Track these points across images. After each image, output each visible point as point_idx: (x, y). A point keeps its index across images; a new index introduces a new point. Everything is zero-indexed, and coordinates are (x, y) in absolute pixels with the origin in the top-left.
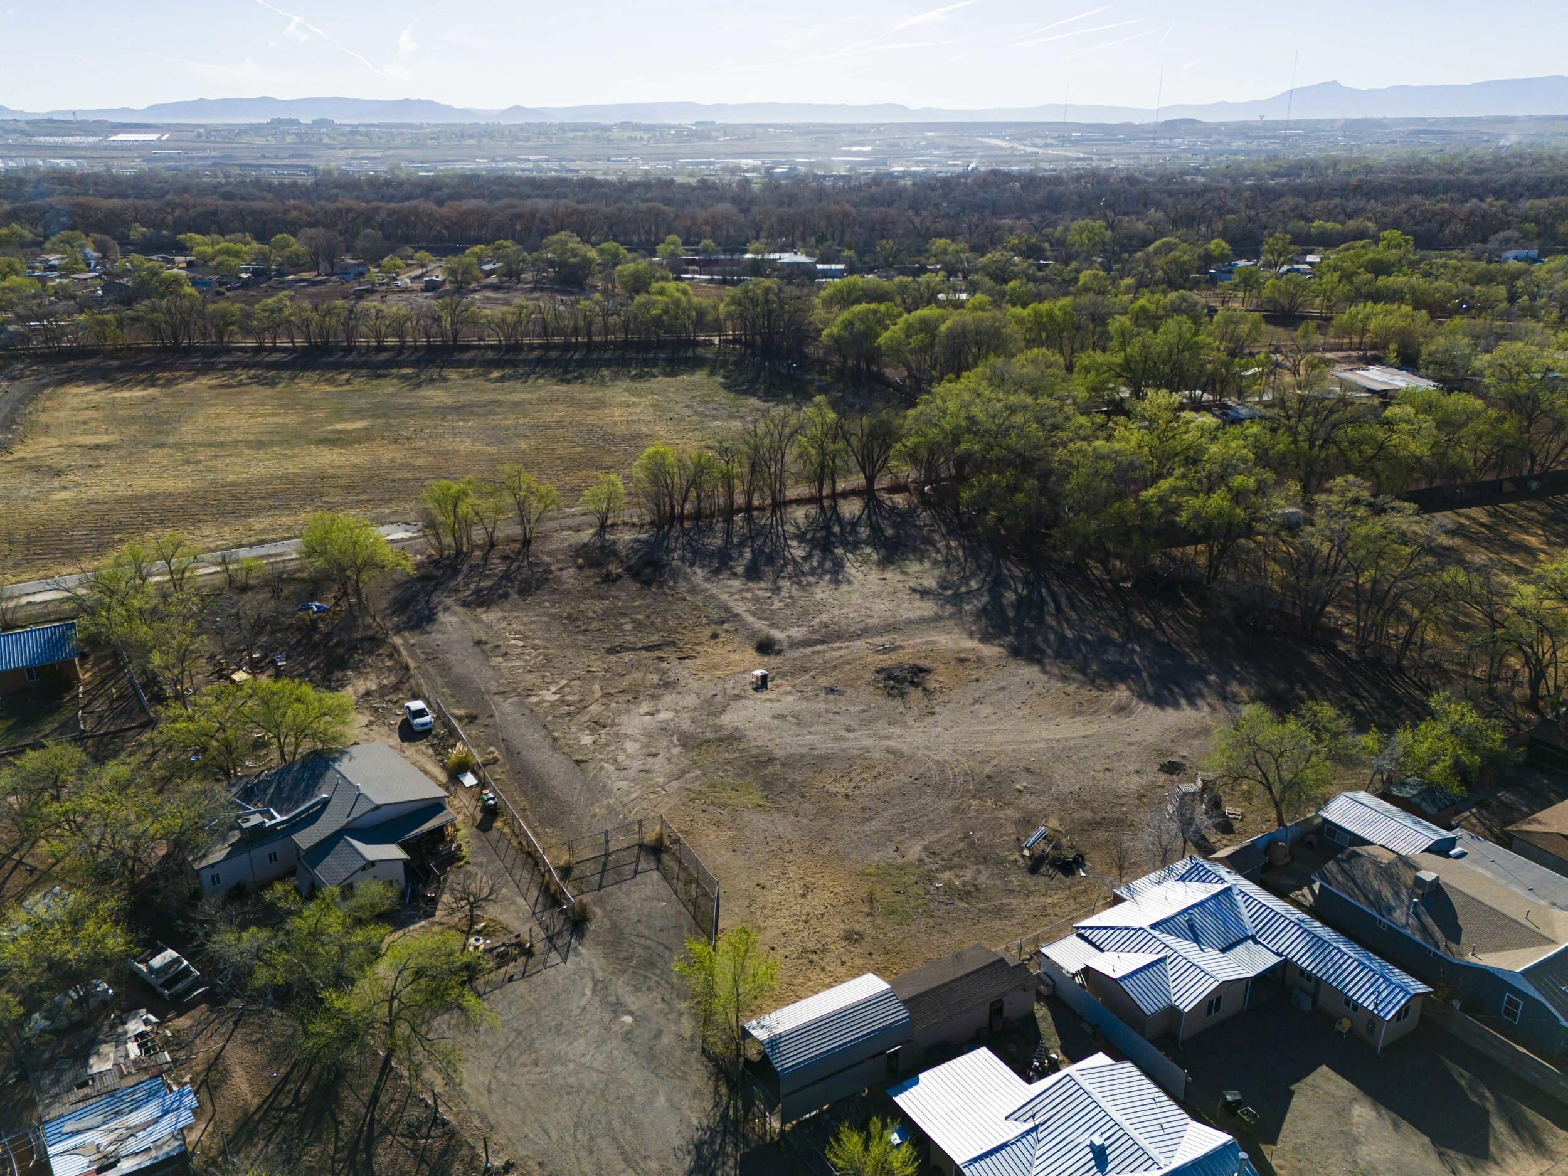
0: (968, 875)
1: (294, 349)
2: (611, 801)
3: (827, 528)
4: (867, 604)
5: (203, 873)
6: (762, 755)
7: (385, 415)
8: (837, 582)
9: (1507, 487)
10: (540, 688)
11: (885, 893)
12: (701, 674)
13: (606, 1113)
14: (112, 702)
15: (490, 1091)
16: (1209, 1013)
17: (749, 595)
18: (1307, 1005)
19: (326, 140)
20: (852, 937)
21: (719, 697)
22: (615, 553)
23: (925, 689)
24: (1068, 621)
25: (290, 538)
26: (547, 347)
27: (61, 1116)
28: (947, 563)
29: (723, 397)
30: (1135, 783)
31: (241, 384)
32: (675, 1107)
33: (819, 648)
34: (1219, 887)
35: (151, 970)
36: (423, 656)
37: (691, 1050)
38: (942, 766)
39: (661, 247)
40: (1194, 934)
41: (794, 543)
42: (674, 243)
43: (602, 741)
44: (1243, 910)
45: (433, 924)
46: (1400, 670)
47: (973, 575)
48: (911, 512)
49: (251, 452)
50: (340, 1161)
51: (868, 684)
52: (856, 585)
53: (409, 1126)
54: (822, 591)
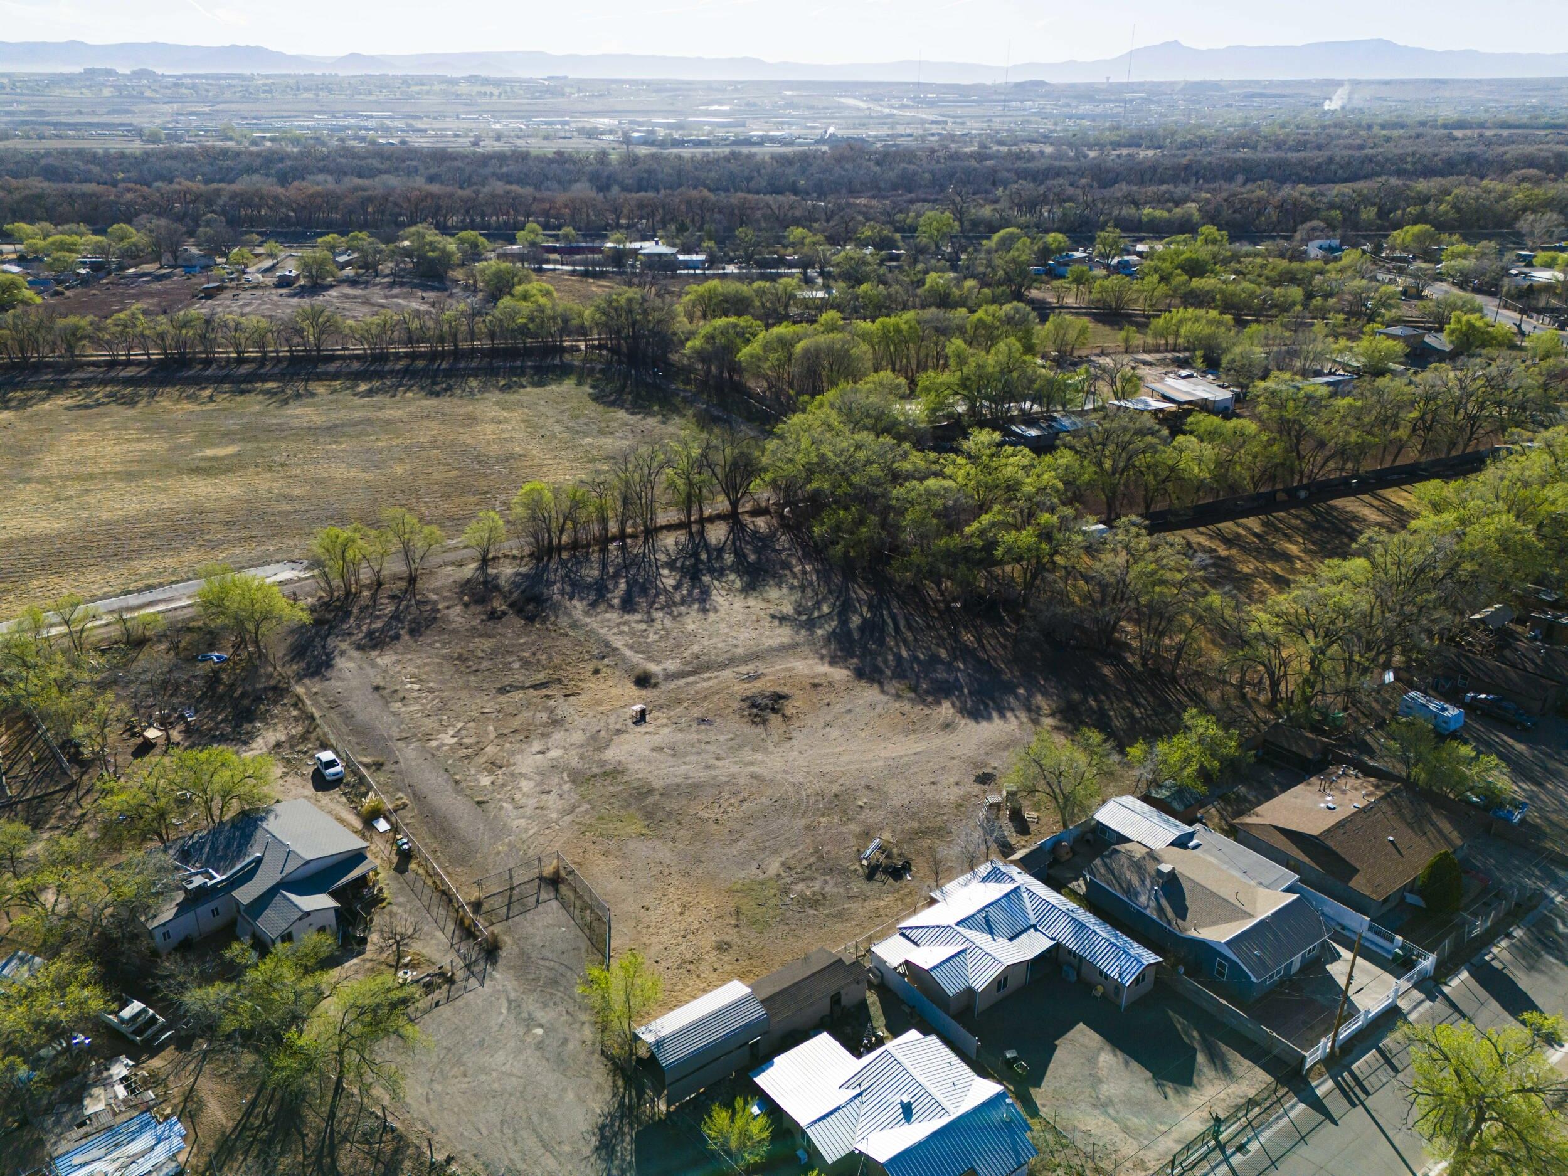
0: (817, 885)
1: (149, 363)
2: (512, 838)
3: (695, 555)
4: (734, 634)
5: (156, 932)
6: (643, 786)
7: (255, 438)
8: (704, 610)
9: (1281, 496)
10: (438, 731)
11: (748, 907)
12: (586, 711)
13: (527, 1109)
14: (33, 765)
15: (428, 1101)
16: (999, 990)
17: (626, 629)
18: (1073, 978)
19: (148, 93)
20: (722, 947)
21: (603, 733)
22: (497, 588)
23: (784, 715)
24: (905, 642)
25: (177, 582)
26: (413, 356)
27: (68, 1152)
28: (803, 588)
29: (593, 410)
30: (954, 794)
31: (98, 404)
32: (582, 1100)
33: (691, 679)
34: (1010, 887)
35: (122, 1021)
36: (326, 705)
37: (593, 1053)
38: (797, 788)
39: (520, 235)
40: (989, 928)
41: (665, 572)
42: (533, 231)
43: (500, 781)
44: (1028, 905)
45: (364, 960)
46: (1174, 680)
47: (825, 599)
48: (772, 536)
49: (122, 485)
50: (309, 1166)
51: (734, 712)
52: (722, 613)
53: (364, 1134)
54: (692, 621)
